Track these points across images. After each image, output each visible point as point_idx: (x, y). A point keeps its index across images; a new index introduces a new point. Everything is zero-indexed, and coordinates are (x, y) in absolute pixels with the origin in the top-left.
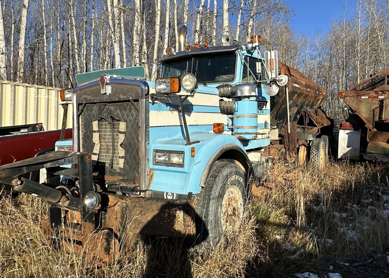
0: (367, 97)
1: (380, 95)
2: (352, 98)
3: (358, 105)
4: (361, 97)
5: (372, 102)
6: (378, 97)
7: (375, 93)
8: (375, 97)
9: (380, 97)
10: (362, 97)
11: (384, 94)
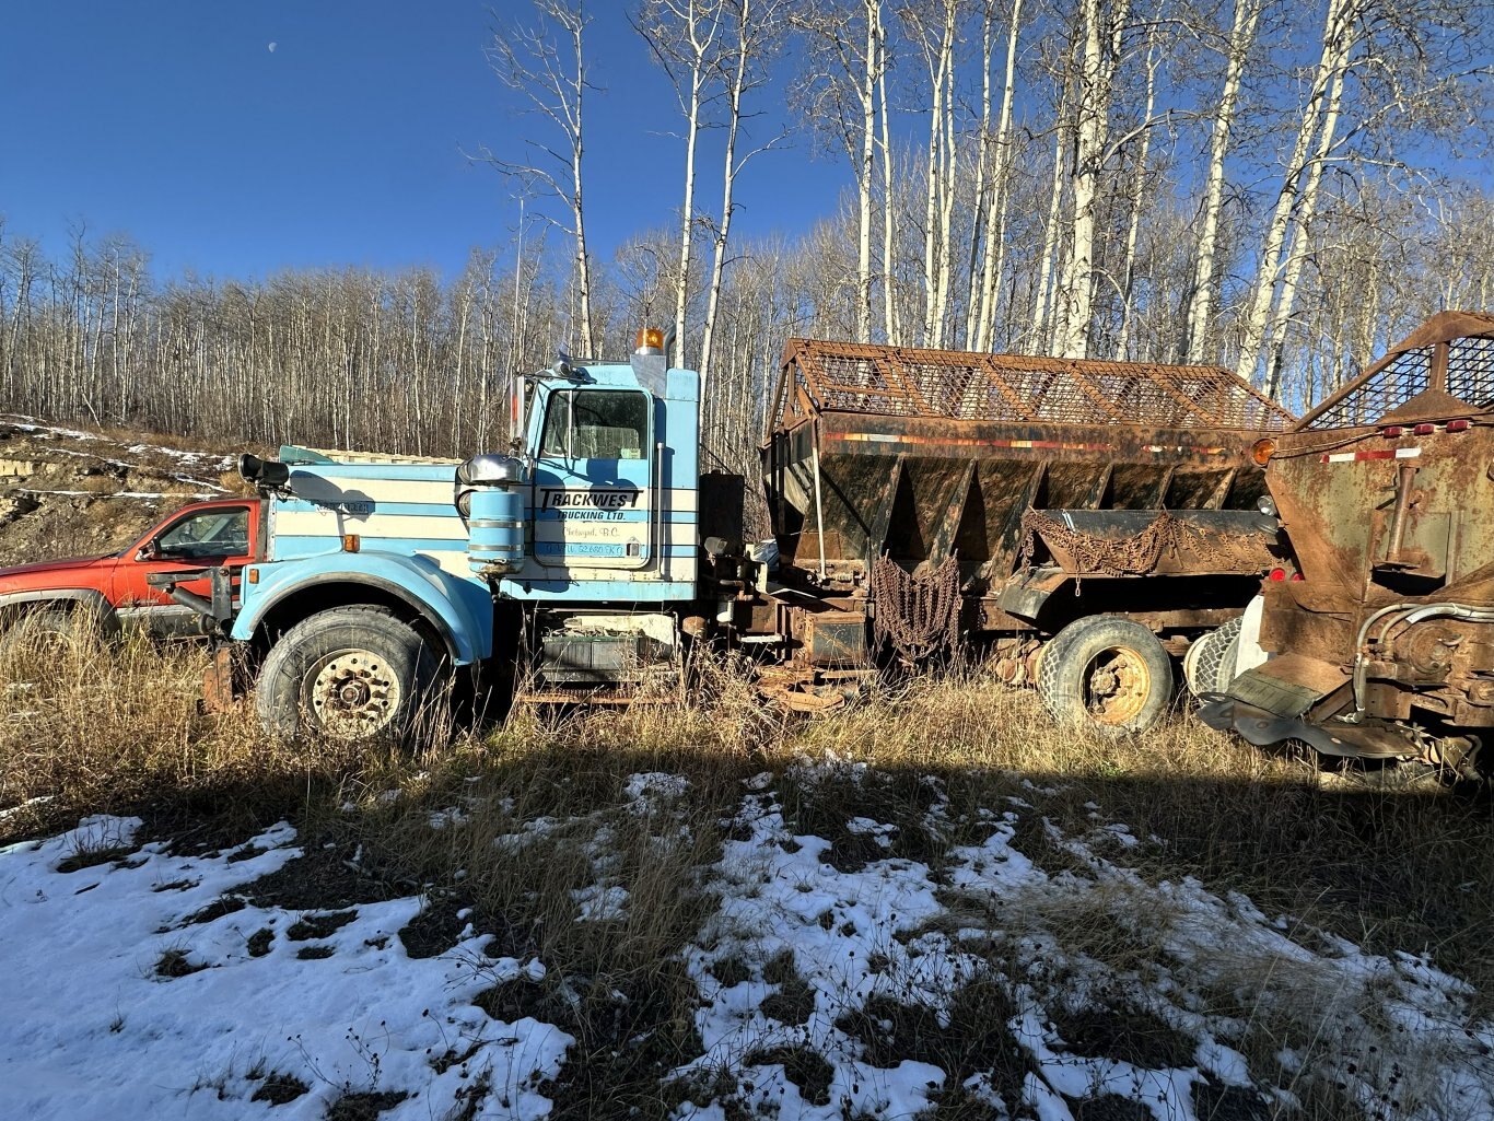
0: (1351, 457)
1: (1402, 442)
2: (1294, 464)
3: (1316, 494)
4: (1327, 459)
5: (1368, 479)
6: (1391, 455)
7: (1386, 437)
8: (1383, 455)
9: (1401, 454)
10: (1334, 458)
11: (1420, 439)
